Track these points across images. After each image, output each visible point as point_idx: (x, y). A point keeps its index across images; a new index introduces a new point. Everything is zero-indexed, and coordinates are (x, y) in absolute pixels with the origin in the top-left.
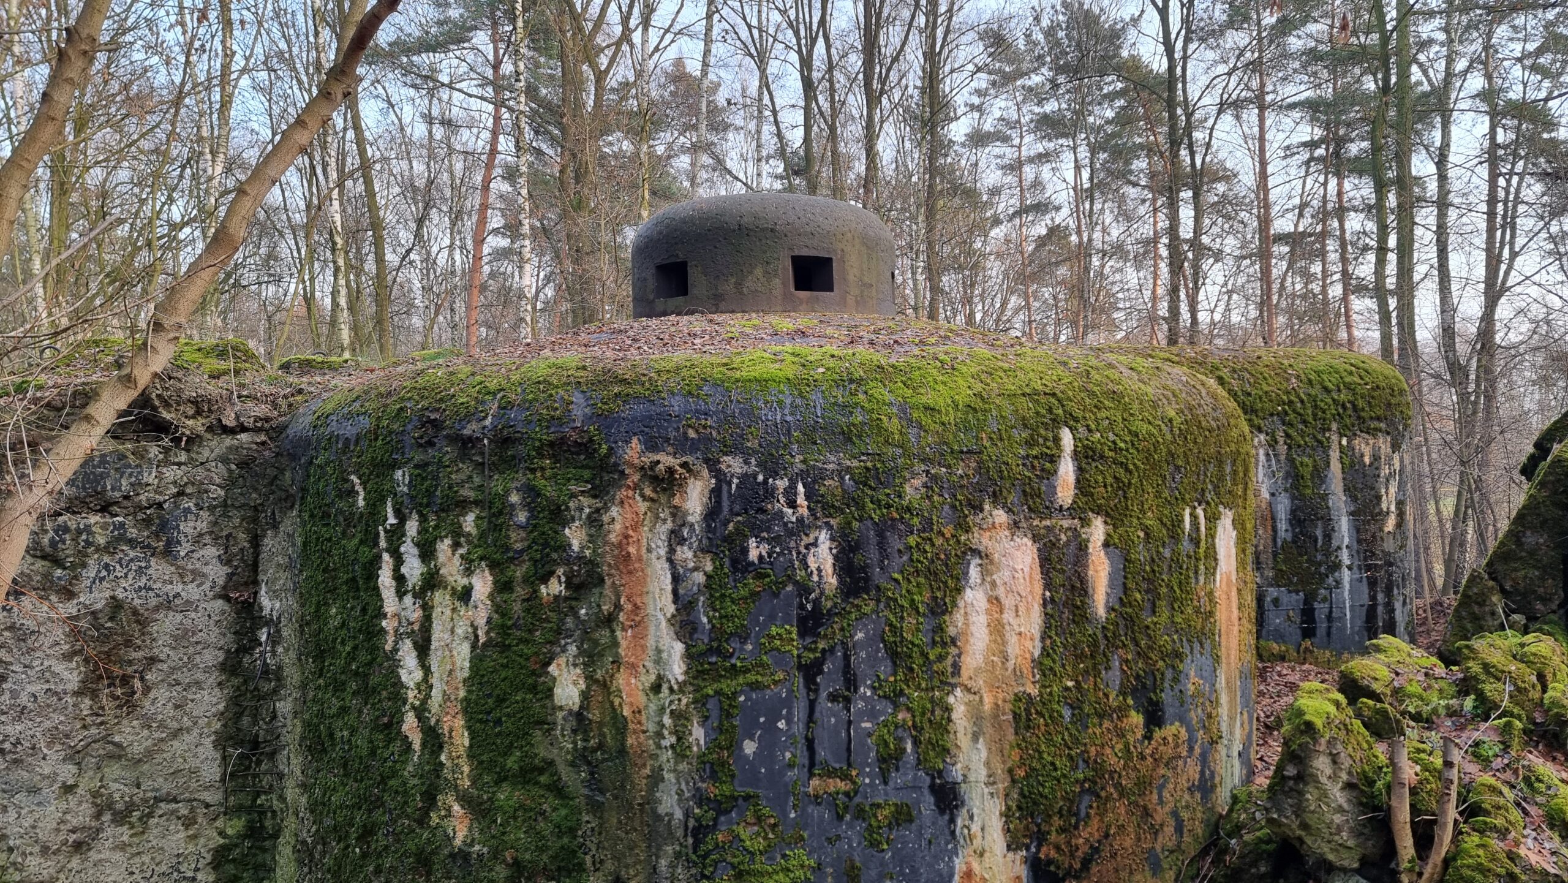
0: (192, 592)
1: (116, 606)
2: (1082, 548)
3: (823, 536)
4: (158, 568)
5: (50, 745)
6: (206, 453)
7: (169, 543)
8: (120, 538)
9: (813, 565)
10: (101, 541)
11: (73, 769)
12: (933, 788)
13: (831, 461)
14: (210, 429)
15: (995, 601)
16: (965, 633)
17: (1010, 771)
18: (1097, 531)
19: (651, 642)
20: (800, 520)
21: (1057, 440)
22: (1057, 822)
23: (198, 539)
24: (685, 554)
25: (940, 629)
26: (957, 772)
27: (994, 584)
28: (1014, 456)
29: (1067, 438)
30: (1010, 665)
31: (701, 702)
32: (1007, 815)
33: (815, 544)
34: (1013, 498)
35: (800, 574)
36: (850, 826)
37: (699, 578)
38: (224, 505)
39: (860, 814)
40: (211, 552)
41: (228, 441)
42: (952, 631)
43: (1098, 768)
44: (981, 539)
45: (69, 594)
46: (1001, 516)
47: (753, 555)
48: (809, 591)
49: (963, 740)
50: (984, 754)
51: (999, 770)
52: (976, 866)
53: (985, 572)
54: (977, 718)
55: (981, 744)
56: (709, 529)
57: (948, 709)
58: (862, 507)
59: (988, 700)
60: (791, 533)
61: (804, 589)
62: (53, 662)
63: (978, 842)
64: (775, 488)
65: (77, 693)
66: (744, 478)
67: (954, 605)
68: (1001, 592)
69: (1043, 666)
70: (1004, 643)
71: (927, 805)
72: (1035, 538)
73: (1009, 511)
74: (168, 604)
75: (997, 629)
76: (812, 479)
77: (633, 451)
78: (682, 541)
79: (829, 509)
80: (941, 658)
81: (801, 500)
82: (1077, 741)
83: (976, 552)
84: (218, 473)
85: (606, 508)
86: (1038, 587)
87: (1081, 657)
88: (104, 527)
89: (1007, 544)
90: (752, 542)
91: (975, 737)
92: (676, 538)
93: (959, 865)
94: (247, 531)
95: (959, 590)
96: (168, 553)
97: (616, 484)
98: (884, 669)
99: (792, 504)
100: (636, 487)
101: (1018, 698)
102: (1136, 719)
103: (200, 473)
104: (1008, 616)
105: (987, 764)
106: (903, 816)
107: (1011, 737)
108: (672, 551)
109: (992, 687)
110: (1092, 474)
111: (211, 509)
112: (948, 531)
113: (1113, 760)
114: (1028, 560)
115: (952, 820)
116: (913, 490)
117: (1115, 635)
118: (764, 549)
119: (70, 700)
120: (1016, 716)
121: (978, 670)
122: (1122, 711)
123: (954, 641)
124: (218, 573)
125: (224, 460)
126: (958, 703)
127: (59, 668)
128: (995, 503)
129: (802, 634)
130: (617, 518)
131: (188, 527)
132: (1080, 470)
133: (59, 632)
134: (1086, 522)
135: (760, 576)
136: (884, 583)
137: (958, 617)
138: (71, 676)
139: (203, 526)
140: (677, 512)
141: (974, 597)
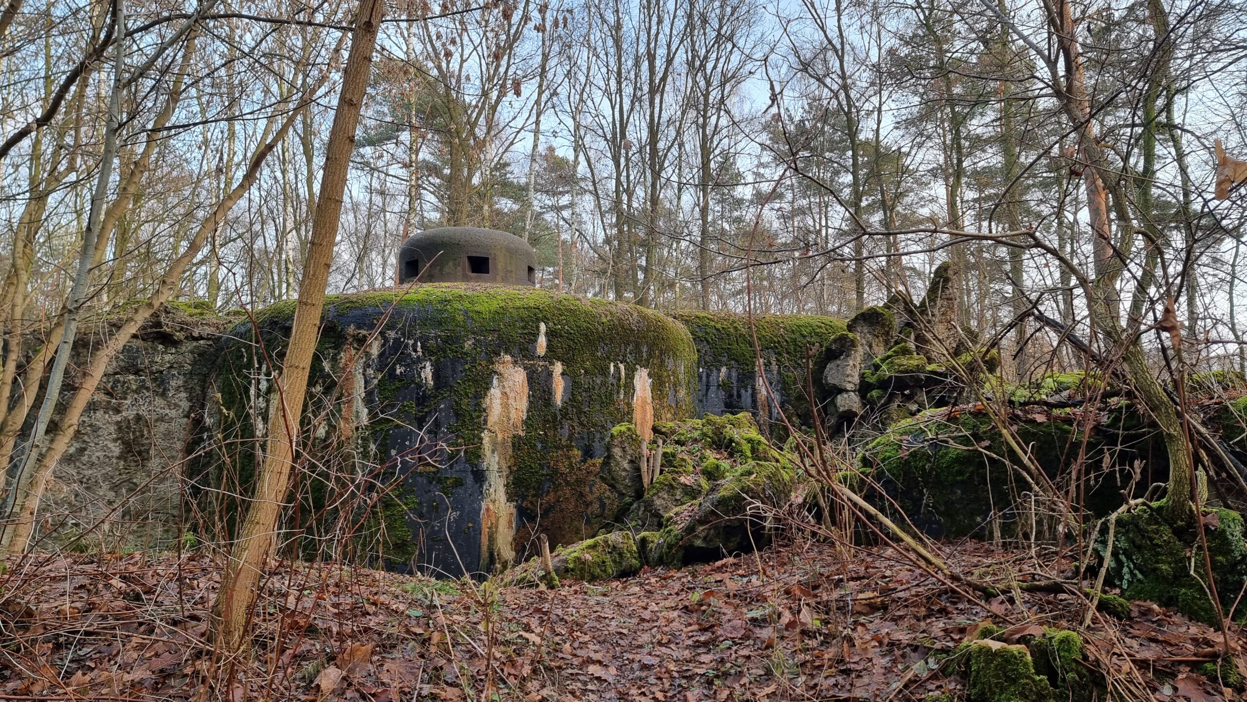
0: (173, 413)
1: (138, 418)
2: (550, 375)
3: (428, 364)
4: (159, 401)
5: (104, 482)
6: (184, 349)
7: (164, 390)
8: (143, 387)
9: (423, 376)
10: (134, 387)
11: (113, 494)
12: (472, 471)
13: (433, 333)
14: (186, 338)
15: (504, 394)
16: (490, 407)
17: (509, 467)
18: (558, 368)
19: (354, 408)
20: (418, 357)
21: (538, 328)
22: (532, 492)
23: (177, 389)
24: (370, 371)
25: (478, 405)
26: (484, 466)
27: (504, 387)
28: (516, 333)
29: (543, 327)
30: (511, 422)
31: (374, 433)
32: (507, 486)
33: (424, 367)
34: (515, 351)
35: (417, 380)
36: (435, 486)
37: (376, 381)
38: (191, 373)
39: (439, 481)
40: (183, 395)
41: (195, 344)
42: (484, 406)
43: (555, 471)
44: (499, 367)
45: (117, 411)
46: (508, 358)
47: (398, 372)
48: (421, 387)
49: (488, 453)
50: (497, 459)
51: (504, 466)
52: (491, 507)
53: (500, 381)
54: (494, 443)
55: (496, 455)
56: (380, 361)
57: (481, 439)
58: (445, 352)
59: (500, 436)
60: (414, 363)
61: (419, 386)
62: (108, 442)
63: (493, 496)
64: (407, 344)
65: (118, 458)
66: (395, 339)
67: (486, 395)
68: (507, 390)
69: (528, 423)
70: (509, 413)
71: (470, 480)
72: (525, 368)
73: (512, 356)
74: (161, 419)
75: (506, 406)
76: (424, 340)
77: (351, 329)
78: (369, 366)
79: (431, 353)
80: (479, 417)
81: (419, 349)
82: (544, 458)
83: (496, 372)
84: (189, 358)
85: (339, 353)
86: (526, 390)
87: (548, 421)
88: (136, 381)
89: (512, 370)
90: (398, 366)
91: (493, 452)
92: (367, 366)
93: (484, 505)
94: (201, 386)
95: (488, 389)
96: (163, 395)
97: (343, 343)
98: (452, 421)
99: (415, 351)
100: (351, 344)
101: (514, 436)
102: (577, 453)
103: (180, 358)
104: (511, 401)
105: (498, 463)
106: (459, 483)
107: (510, 452)
108: (365, 370)
109: (502, 431)
110: (555, 342)
111: (185, 375)
112: (484, 363)
113: (563, 468)
114: (521, 378)
115: (481, 486)
116: (468, 345)
117: (567, 414)
118: (402, 370)
119: (115, 461)
120: (514, 445)
121: (495, 423)
122: (569, 447)
123: (484, 410)
124: (185, 405)
125: (192, 352)
126: (486, 436)
127: (110, 445)
128: (506, 353)
129: (417, 405)
130: (343, 356)
131: (173, 383)
132: (549, 341)
133: (112, 428)
134: (552, 364)
135: (401, 381)
136: (452, 384)
137: (487, 400)
138: (116, 449)
139: (180, 383)
140: (368, 355)
141: (495, 392)
